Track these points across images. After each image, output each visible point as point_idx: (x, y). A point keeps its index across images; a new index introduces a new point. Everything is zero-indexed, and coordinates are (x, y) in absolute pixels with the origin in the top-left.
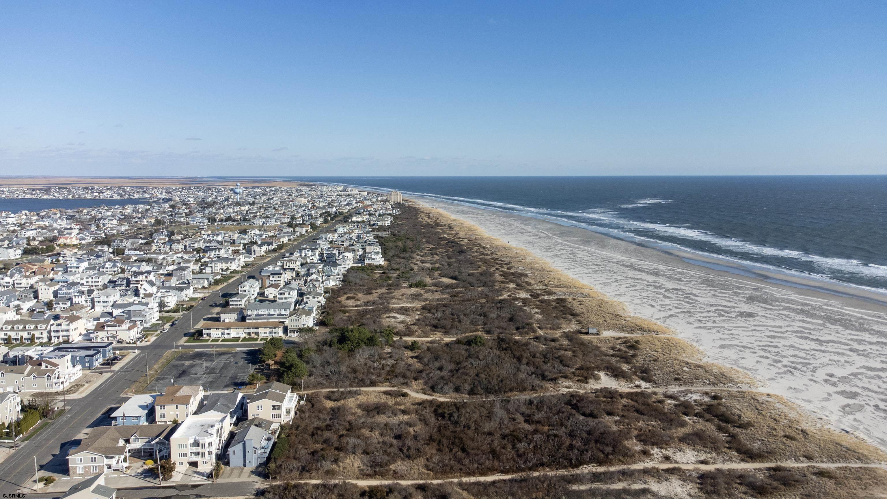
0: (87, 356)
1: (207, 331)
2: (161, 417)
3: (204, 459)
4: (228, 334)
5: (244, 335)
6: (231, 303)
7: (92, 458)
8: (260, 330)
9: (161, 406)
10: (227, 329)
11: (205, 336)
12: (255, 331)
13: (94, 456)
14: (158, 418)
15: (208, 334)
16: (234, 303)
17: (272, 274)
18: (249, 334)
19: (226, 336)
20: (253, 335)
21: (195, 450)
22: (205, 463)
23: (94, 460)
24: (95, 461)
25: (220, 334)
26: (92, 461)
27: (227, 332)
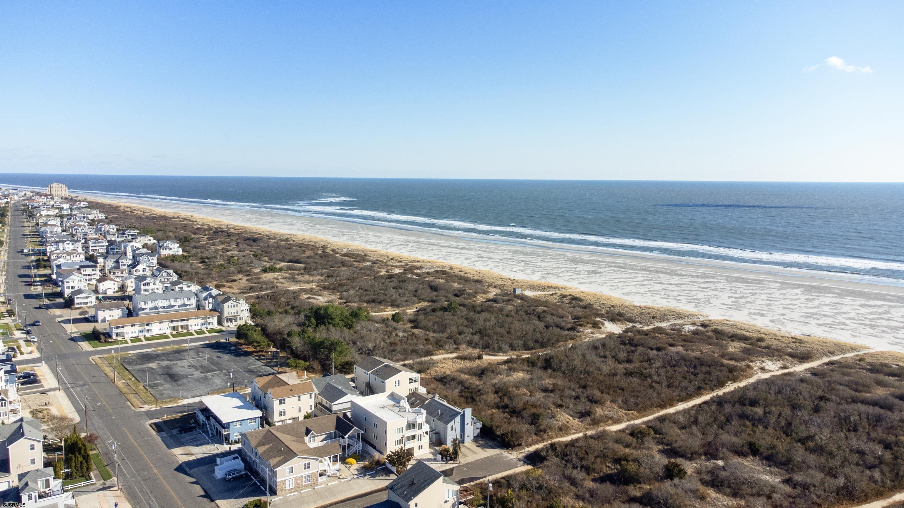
1: (119, 331)
2: (281, 415)
3: (420, 443)
5: (170, 331)
6: (76, 301)
7: (305, 465)
8: (191, 322)
9: (280, 400)
10: (147, 325)
11: (114, 337)
13: (307, 461)
14: (277, 418)
15: (117, 334)
16: (82, 301)
17: (82, 267)
18: (174, 328)
19: (147, 334)
20: (180, 330)
21: (411, 433)
22: (421, 447)
23: (307, 466)
24: (309, 467)
25: (137, 332)
26: (305, 468)
27: (147, 328)
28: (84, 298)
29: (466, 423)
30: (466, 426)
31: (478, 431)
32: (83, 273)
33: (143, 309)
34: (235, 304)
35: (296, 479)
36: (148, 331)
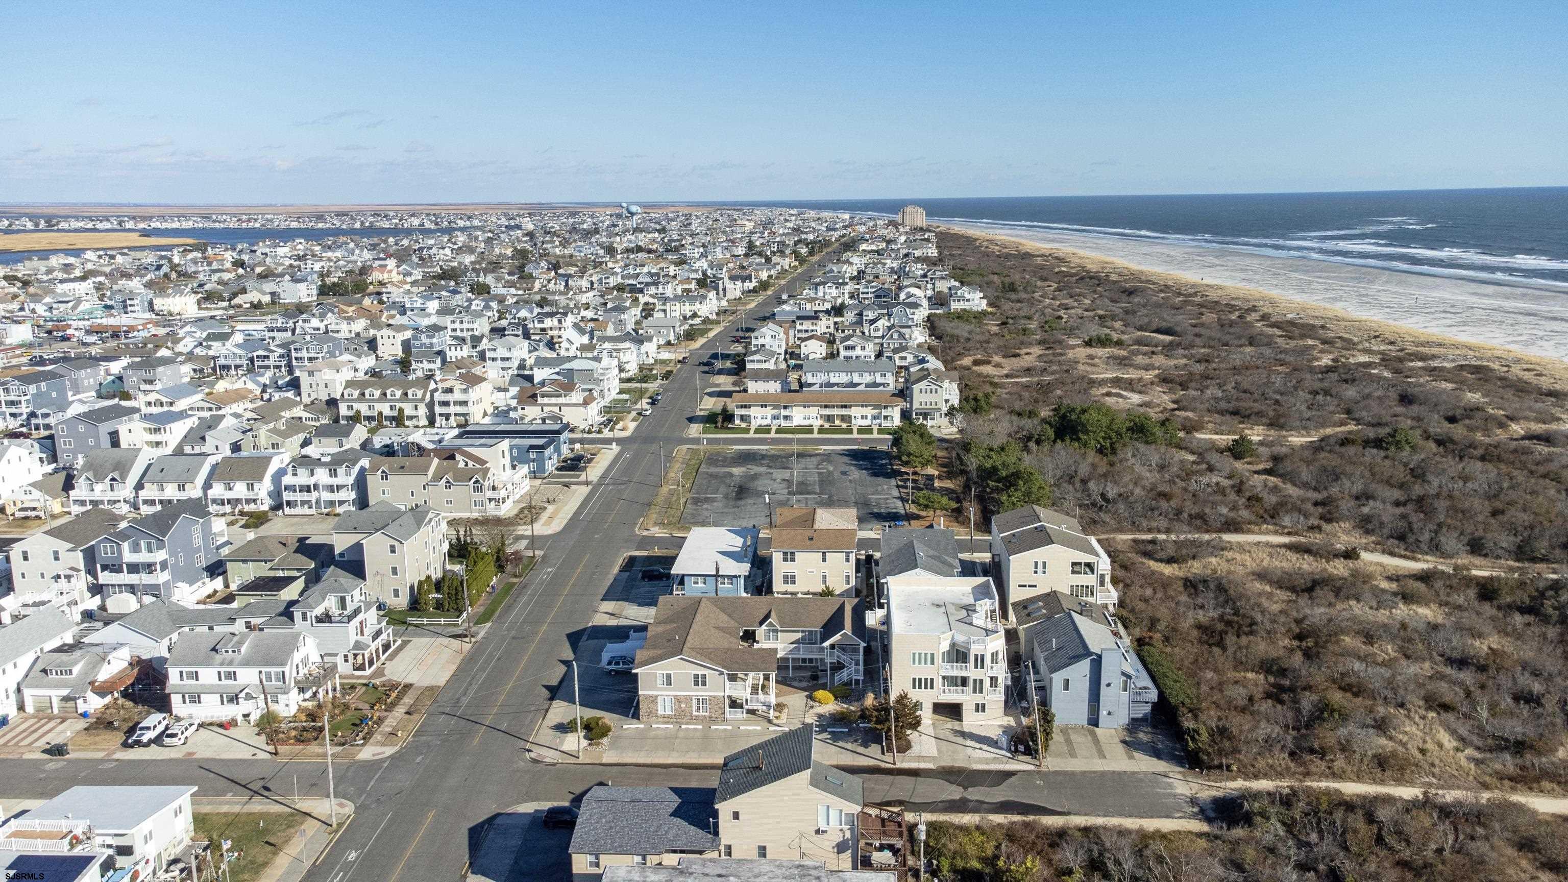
0: (532, 447)
1: (743, 412)
2: (786, 582)
3: (978, 698)
4: (786, 418)
5: (820, 422)
6: (749, 366)
7: (696, 676)
8: (855, 412)
9: (785, 554)
10: (785, 407)
11: (737, 422)
12: (844, 412)
13: (701, 671)
14: (778, 585)
15: (742, 418)
16: (756, 366)
17: (799, 318)
18: (829, 418)
19: (784, 424)
20: (837, 422)
21: (956, 671)
22: (980, 708)
23: (700, 681)
24: (704, 684)
25: (769, 417)
26: (696, 683)
27: (784, 412)
28: (758, 361)
29: (1104, 682)
30: (1104, 690)
31: (1148, 708)
32: (799, 327)
33: (811, 385)
34: (934, 387)
35: (678, 699)
36: (786, 417)
